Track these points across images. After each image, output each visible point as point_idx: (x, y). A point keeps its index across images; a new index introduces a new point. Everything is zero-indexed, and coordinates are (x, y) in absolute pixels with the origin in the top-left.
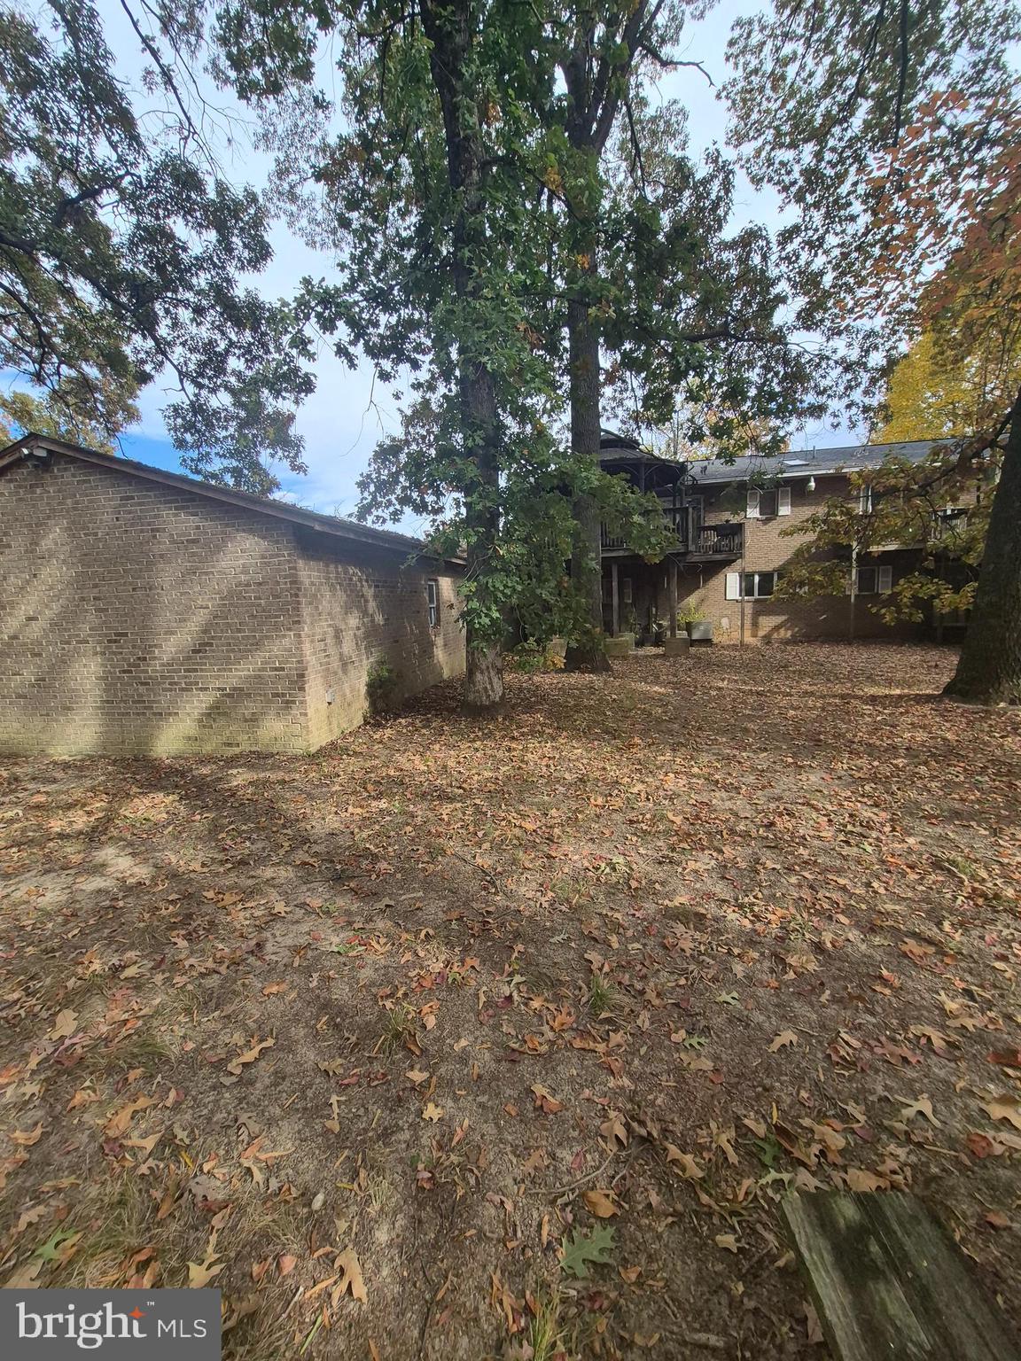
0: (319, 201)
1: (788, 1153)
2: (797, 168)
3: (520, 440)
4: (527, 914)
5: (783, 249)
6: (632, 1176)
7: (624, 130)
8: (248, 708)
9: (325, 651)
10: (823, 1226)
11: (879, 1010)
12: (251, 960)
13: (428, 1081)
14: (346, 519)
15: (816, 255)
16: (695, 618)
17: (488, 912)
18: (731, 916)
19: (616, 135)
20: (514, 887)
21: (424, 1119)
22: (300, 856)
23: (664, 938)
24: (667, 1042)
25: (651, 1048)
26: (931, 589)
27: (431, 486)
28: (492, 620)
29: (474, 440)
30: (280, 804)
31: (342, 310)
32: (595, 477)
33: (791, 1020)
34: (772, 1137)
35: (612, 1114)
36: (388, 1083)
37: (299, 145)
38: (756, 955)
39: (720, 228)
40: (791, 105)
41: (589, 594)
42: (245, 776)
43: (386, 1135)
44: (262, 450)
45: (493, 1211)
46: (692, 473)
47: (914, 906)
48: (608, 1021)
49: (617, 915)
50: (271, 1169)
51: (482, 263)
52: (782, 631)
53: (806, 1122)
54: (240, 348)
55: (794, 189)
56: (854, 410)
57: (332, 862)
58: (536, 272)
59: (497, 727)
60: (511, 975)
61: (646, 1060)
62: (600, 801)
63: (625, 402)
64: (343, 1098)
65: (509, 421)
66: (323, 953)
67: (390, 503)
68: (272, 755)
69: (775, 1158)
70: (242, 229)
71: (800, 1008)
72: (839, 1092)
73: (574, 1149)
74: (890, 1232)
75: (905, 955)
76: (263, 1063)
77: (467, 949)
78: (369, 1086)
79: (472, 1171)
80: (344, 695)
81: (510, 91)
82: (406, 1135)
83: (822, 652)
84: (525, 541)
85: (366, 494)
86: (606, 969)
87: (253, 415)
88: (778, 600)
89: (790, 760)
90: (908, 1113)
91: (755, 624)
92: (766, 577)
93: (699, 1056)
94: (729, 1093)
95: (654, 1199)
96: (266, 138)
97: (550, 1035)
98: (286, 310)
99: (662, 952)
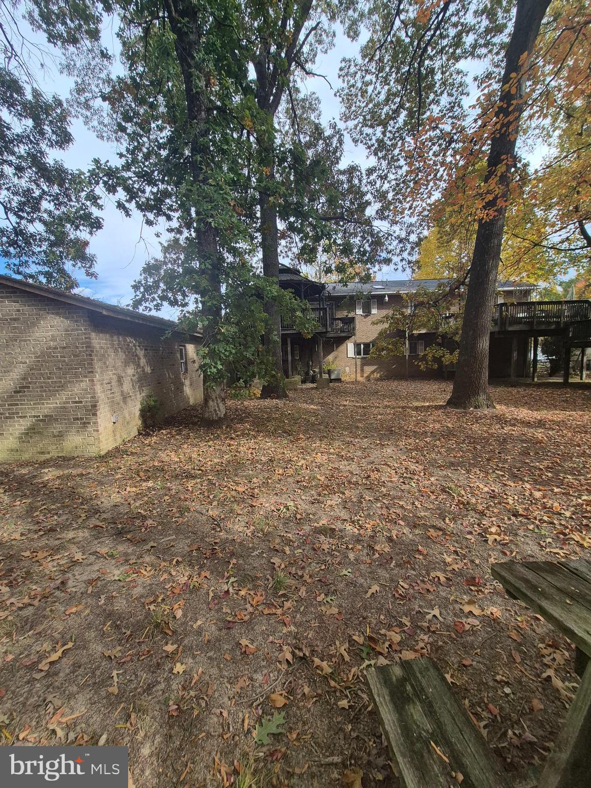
0: (106, 112)
1: (374, 649)
2: (374, 138)
3: (232, 266)
4: (239, 541)
5: (369, 178)
6: (295, 680)
7: (288, 103)
8: (56, 428)
9: (111, 390)
10: (385, 682)
11: (417, 567)
12: (57, 593)
13: (177, 650)
14: (125, 307)
15: (384, 183)
16: (332, 367)
17: (216, 543)
18: (348, 528)
19: (283, 106)
20: (231, 526)
21: (174, 674)
22: (94, 522)
23: (314, 544)
24: (315, 602)
25: (306, 607)
26: (440, 353)
27: (180, 290)
28: (218, 370)
29: (205, 265)
30: (79, 490)
31: (121, 182)
32: (275, 290)
33: (376, 579)
34: (366, 643)
35: (285, 648)
36: (152, 655)
37: (91, 76)
38: (360, 547)
39: (338, 163)
40: (371, 106)
41: (274, 354)
42: (54, 473)
43: (149, 689)
44: (66, 261)
45: (216, 719)
46: (328, 289)
47: (434, 512)
48: (284, 595)
49: (289, 535)
50: (69, 727)
51: (208, 165)
52: (375, 374)
53: (383, 631)
54: (50, 196)
55: (373, 148)
56: (404, 262)
57: (115, 523)
58: (240, 174)
59: (222, 432)
60: (228, 578)
61: (303, 614)
62: (281, 471)
63: (292, 249)
64: (121, 672)
65: (226, 255)
66: (109, 582)
67: (154, 299)
68: (74, 458)
69: (368, 654)
70: (51, 122)
71: (382, 573)
72: (398, 613)
73: (264, 673)
74: (416, 677)
75: (429, 538)
76: (65, 660)
77: (202, 567)
78: (138, 660)
79: (203, 698)
80: (125, 417)
81: (223, 72)
82: (162, 686)
83: (394, 385)
84: (237, 324)
85: (138, 293)
86: (283, 566)
87: (60, 240)
88: (372, 357)
89: (378, 442)
90: (429, 617)
91: (362, 370)
92: (367, 345)
93: (331, 607)
94: (346, 624)
95: (307, 690)
96: (68, 68)
97: (251, 609)
98: (83, 177)
99: (312, 553)
